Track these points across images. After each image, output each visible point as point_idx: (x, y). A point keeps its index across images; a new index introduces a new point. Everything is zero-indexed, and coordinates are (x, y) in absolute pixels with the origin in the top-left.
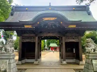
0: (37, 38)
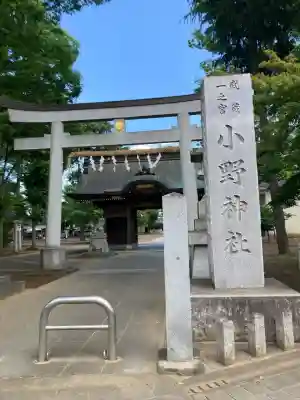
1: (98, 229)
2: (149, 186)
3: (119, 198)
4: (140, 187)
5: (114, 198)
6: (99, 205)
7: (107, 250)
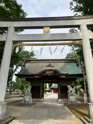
0: (41, 83)
1: (28, 91)
2: (52, 72)
3: (38, 77)
4: (48, 72)
5: (36, 77)
6: (28, 80)
7: (32, 102)
